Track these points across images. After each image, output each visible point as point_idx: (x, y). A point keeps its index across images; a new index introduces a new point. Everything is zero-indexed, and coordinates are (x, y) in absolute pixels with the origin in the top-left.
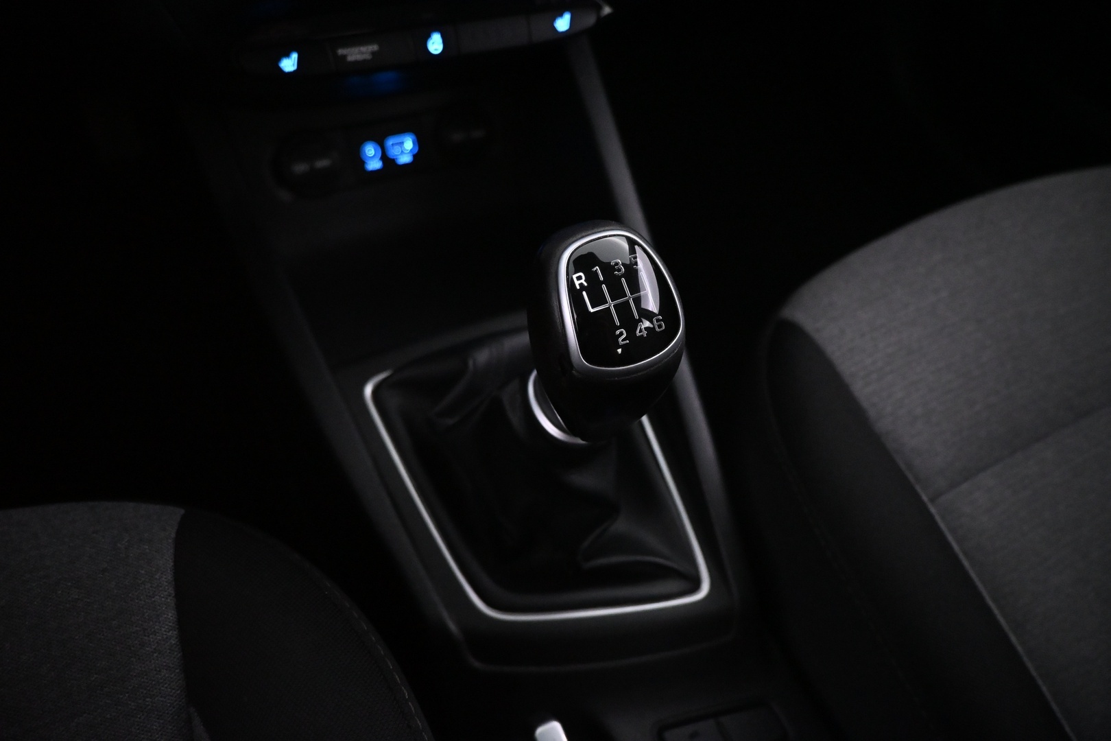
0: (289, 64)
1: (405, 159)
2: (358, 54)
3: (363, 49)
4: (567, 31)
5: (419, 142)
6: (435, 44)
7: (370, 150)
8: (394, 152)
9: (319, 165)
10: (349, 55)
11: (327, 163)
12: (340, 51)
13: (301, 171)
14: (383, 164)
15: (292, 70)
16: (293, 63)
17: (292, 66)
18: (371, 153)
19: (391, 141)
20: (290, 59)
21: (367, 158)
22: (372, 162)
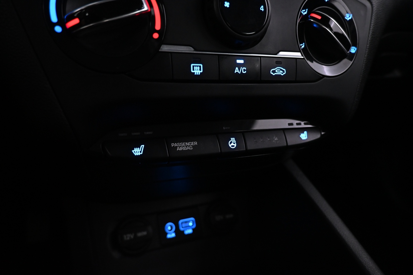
1: (189, 231)
6: (233, 143)
8: (182, 228)
9: (140, 234)
10: (178, 147)
11: (145, 233)
12: (173, 145)
13: (128, 238)
14: (176, 234)
15: (139, 155)
16: (140, 150)
17: (141, 152)
18: (169, 228)
19: (181, 221)
20: (140, 148)
21: (167, 231)
22: (170, 234)
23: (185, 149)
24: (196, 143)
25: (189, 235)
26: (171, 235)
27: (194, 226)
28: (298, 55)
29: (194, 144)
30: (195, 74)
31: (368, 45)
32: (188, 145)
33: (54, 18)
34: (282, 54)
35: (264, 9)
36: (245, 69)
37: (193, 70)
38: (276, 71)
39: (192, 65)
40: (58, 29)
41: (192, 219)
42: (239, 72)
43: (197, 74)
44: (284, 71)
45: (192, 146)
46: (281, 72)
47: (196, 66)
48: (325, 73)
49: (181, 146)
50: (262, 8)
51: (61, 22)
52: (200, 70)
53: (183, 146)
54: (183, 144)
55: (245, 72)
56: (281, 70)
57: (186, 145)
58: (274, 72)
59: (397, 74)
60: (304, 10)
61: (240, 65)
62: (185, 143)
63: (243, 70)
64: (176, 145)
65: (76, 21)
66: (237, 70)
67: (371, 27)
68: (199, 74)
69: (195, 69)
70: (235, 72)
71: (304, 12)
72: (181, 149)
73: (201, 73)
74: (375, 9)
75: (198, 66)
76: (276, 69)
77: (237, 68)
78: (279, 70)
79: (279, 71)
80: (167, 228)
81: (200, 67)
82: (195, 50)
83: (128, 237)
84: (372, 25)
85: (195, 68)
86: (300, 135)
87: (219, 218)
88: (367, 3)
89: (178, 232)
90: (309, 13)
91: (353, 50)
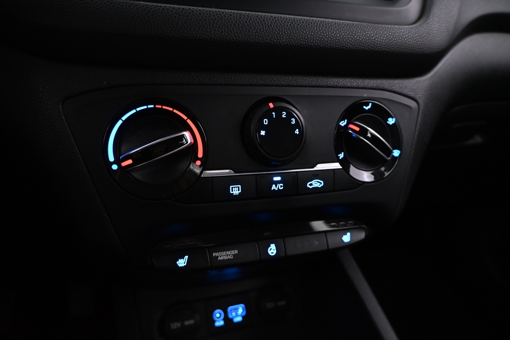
0: (182, 263)
1: (238, 319)
2: (224, 256)
3: (229, 253)
4: (349, 242)
5: (247, 309)
6: (272, 250)
7: (218, 314)
8: (232, 315)
9: (187, 323)
10: (219, 256)
11: (192, 322)
12: (214, 254)
13: (175, 327)
14: (224, 322)
15: (183, 266)
16: (184, 262)
17: (184, 263)
18: (218, 315)
19: (230, 308)
20: (184, 259)
21: (215, 319)
22: (218, 321)
23: (225, 258)
24: (236, 252)
25: (238, 323)
26: (220, 323)
27: (244, 313)
28: (336, 166)
29: (235, 253)
30: (234, 194)
31: (413, 146)
32: (229, 254)
33: (111, 158)
34: (320, 167)
35: (299, 132)
36: (282, 185)
37: (232, 191)
38: (313, 184)
39: (231, 187)
40: (115, 167)
41: (242, 305)
42: (275, 189)
43: (236, 194)
44: (321, 183)
45: (232, 254)
46: (319, 184)
47: (235, 187)
48: (364, 179)
49: (222, 256)
50: (297, 132)
51: (117, 162)
52: (239, 190)
53: (224, 255)
54: (224, 253)
55: (282, 188)
56: (318, 182)
57: (226, 254)
58: (311, 185)
60: (342, 121)
61: (276, 183)
62: (226, 252)
63: (280, 187)
64: (217, 254)
65: (130, 162)
66: (274, 187)
67: (417, 126)
68: (238, 194)
69: (234, 191)
70: (272, 189)
71: (343, 123)
72: (222, 258)
73: (239, 193)
74: (421, 108)
75: (236, 187)
76: (313, 182)
77: (274, 185)
78: (316, 182)
79: (316, 184)
80: (216, 315)
81: (239, 187)
82: (235, 172)
83: (176, 325)
84: (418, 125)
85: (234, 189)
86: (343, 237)
87: (270, 305)
88: (413, 104)
89: (227, 319)
90: (348, 124)
91: (396, 153)
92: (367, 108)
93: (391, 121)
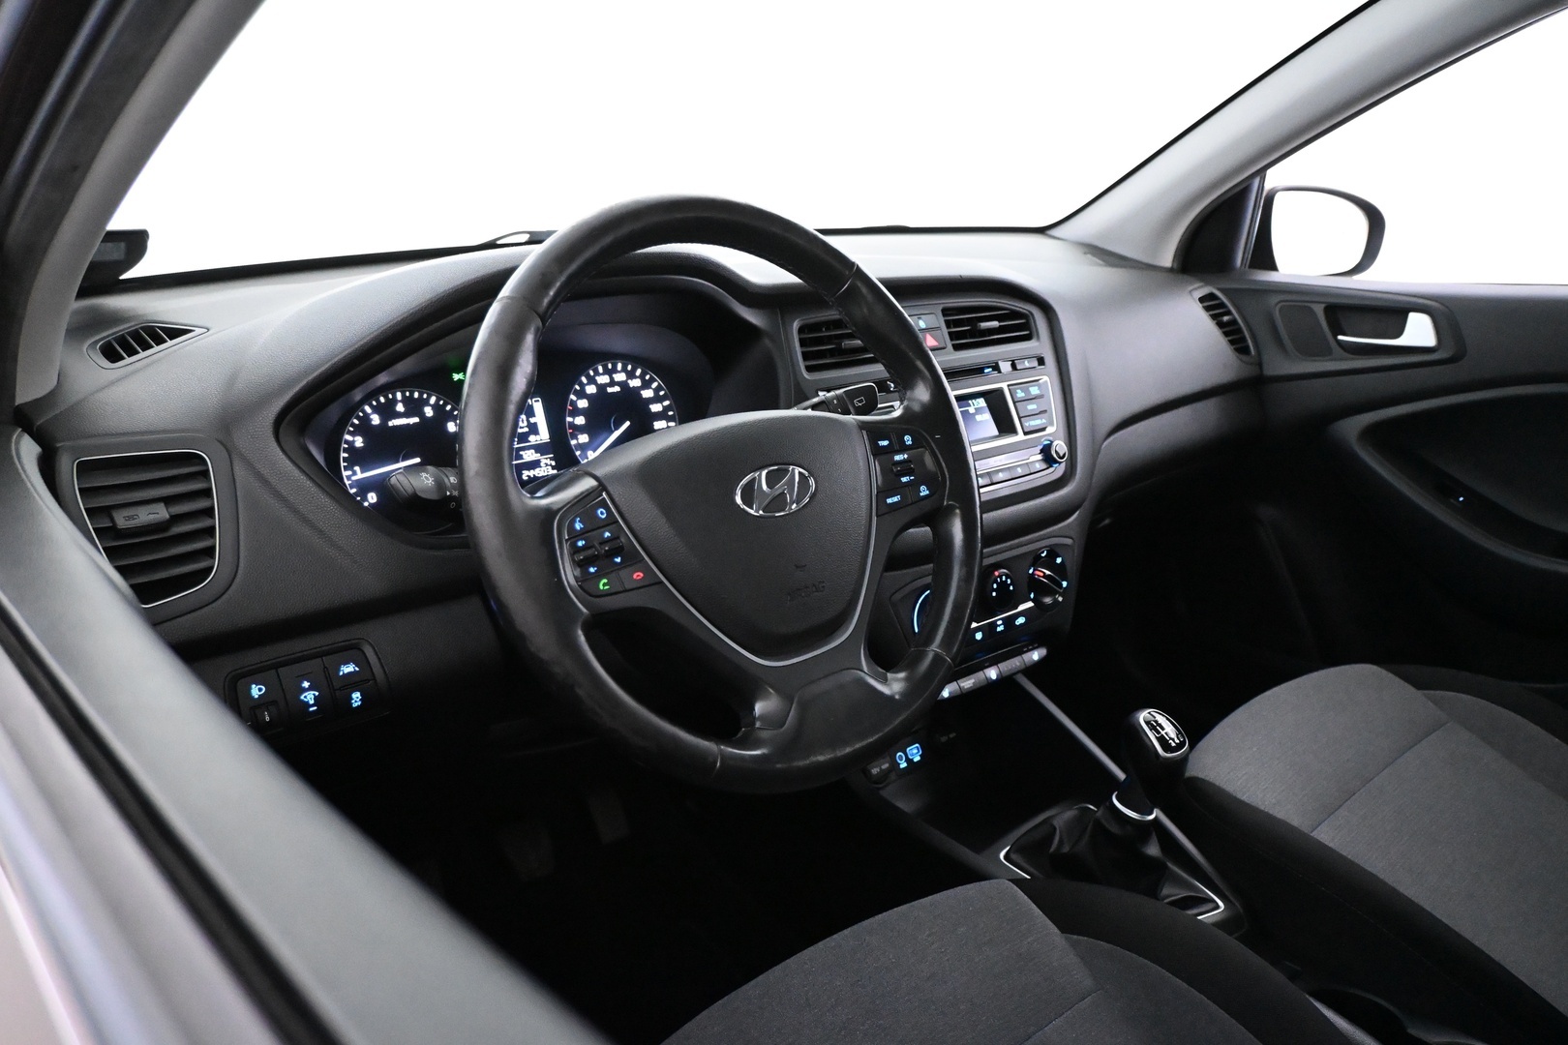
26: (903, 765)
28: (1030, 604)
31: (1074, 575)
34: (1021, 608)
36: (1003, 626)
42: (999, 629)
59: (1107, 521)
60: (1030, 570)
63: (1001, 627)
70: (997, 630)
71: (1031, 572)
76: (1018, 619)
79: (1021, 620)
84: (1075, 557)
87: (944, 739)
88: (1069, 541)
89: (909, 761)
90: (1034, 570)
91: (1065, 584)
92: (1043, 555)
93: (1059, 560)
